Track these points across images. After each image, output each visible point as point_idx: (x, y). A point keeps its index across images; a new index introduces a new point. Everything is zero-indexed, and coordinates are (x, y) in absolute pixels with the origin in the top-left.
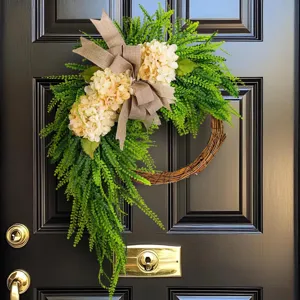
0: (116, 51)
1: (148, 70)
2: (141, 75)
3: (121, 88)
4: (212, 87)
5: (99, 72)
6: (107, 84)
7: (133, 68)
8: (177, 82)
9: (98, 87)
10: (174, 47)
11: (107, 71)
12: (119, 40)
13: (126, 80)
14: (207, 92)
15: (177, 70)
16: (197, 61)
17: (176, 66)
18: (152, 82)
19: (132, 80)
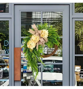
0: (36, 31)
1: (43, 35)
2: (41, 36)
3: (37, 39)
4: (55, 38)
5: (33, 36)
6: (34, 38)
7: (40, 35)
8: (48, 37)
9: (33, 39)
10: (48, 31)
11: (35, 35)
12: (37, 29)
13: (38, 37)
14: (54, 39)
15: (48, 35)
16: (52, 33)
17: (48, 34)
18: (43, 37)
19: (39, 37)
